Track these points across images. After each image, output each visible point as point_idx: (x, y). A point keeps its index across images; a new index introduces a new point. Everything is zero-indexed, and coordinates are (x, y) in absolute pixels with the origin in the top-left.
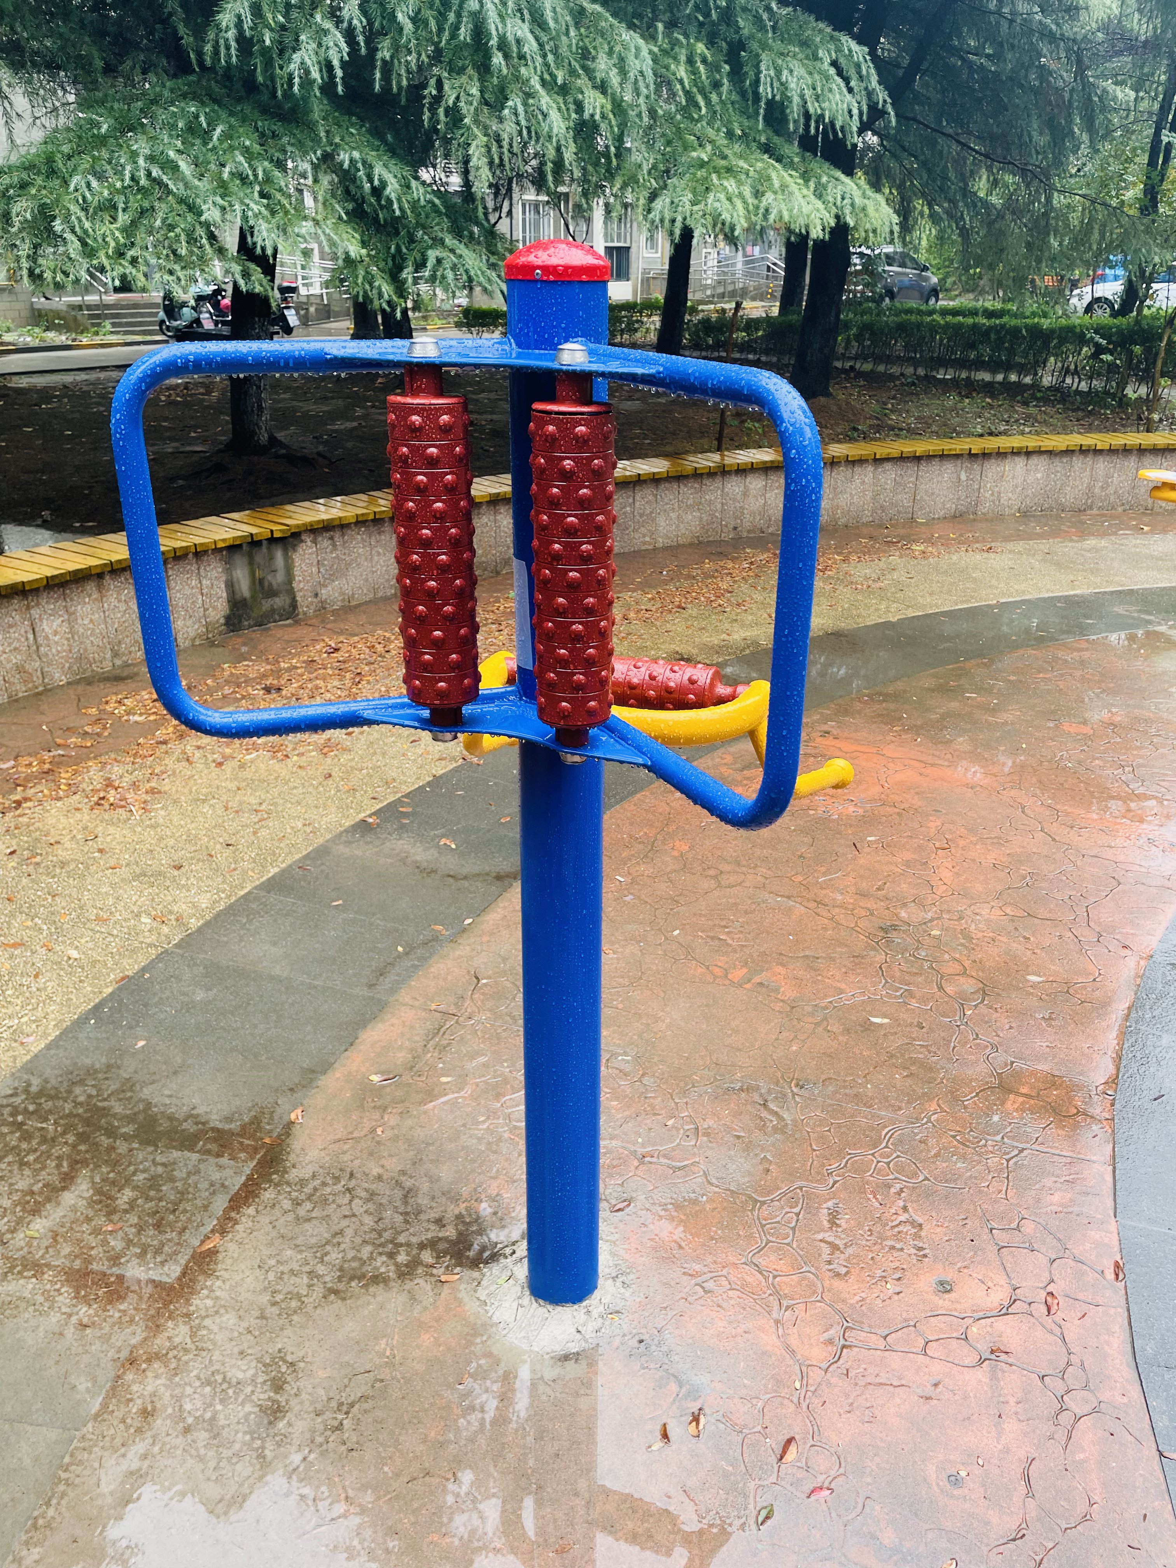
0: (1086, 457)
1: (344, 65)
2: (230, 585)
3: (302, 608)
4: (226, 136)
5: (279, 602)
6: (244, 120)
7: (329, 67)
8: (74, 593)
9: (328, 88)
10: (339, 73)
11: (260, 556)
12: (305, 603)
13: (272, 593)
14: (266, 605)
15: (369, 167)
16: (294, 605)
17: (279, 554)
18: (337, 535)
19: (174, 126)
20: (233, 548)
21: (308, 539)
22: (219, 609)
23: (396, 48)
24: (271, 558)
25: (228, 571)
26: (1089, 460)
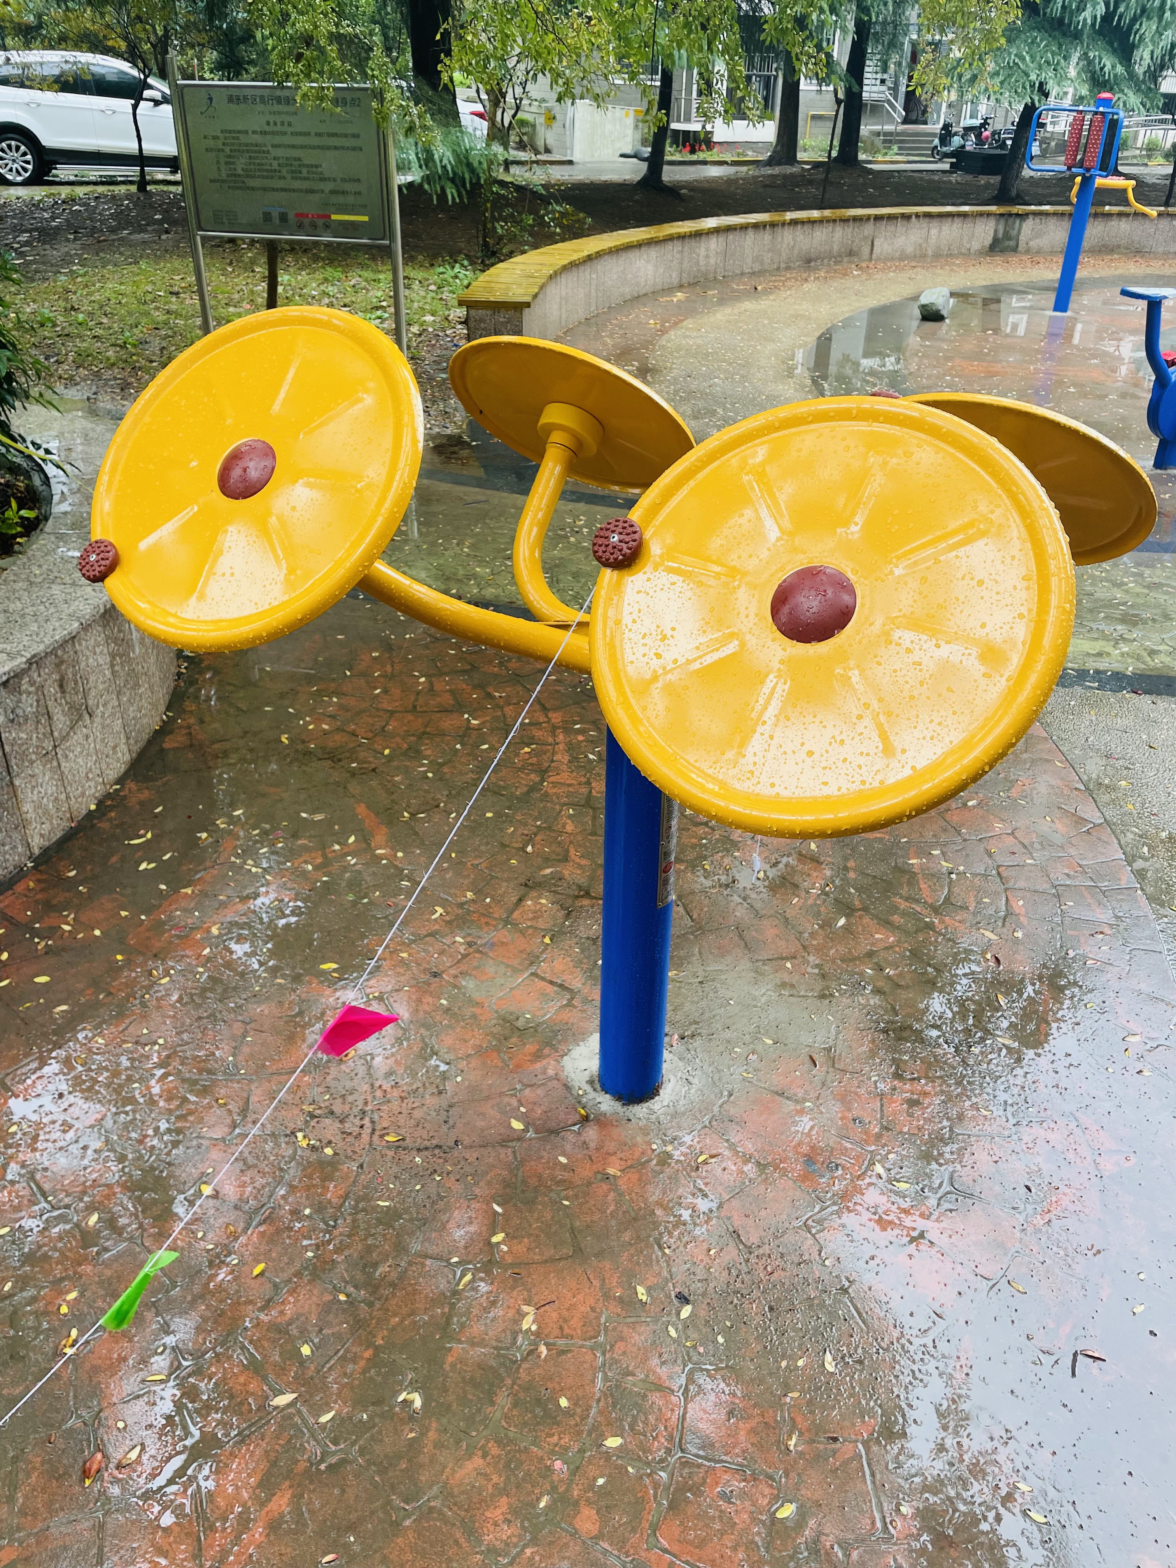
1: (1102, 17)
2: (996, 231)
3: (1020, 249)
4: (1046, 46)
5: (1012, 243)
6: (1054, 38)
7: (1096, 17)
8: (944, 220)
9: (1093, 25)
10: (1099, 20)
11: (1011, 220)
12: (1022, 246)
13: (1010, 239)
14: (1007, 243)
15: (1101, 59)
16: (1017, 246)
17: (1018, 222)
18: (1044, 218)
19: (1026, 41)
20: (1002, 215)
21: (1031, 217)
22: (989, 240)
23: (1127, 8)
24: (1014, 223)
25: (997, 225)
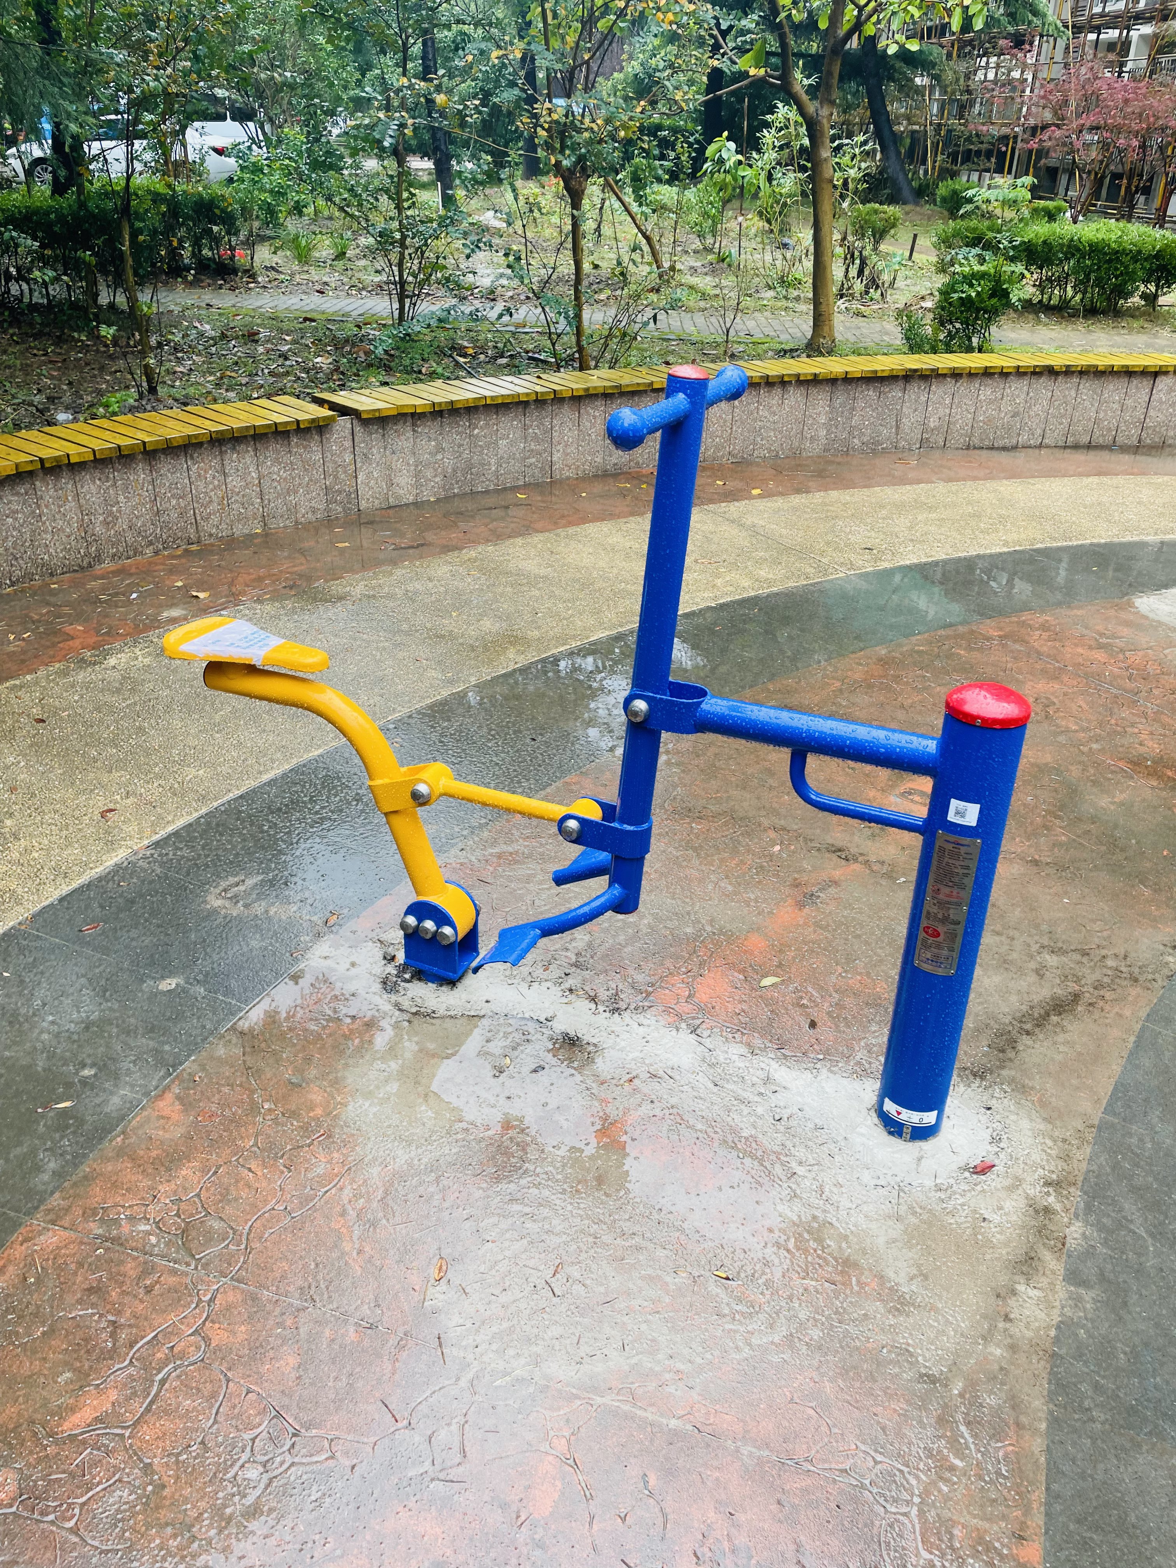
0: (58, 477)
26: (65, 481)
